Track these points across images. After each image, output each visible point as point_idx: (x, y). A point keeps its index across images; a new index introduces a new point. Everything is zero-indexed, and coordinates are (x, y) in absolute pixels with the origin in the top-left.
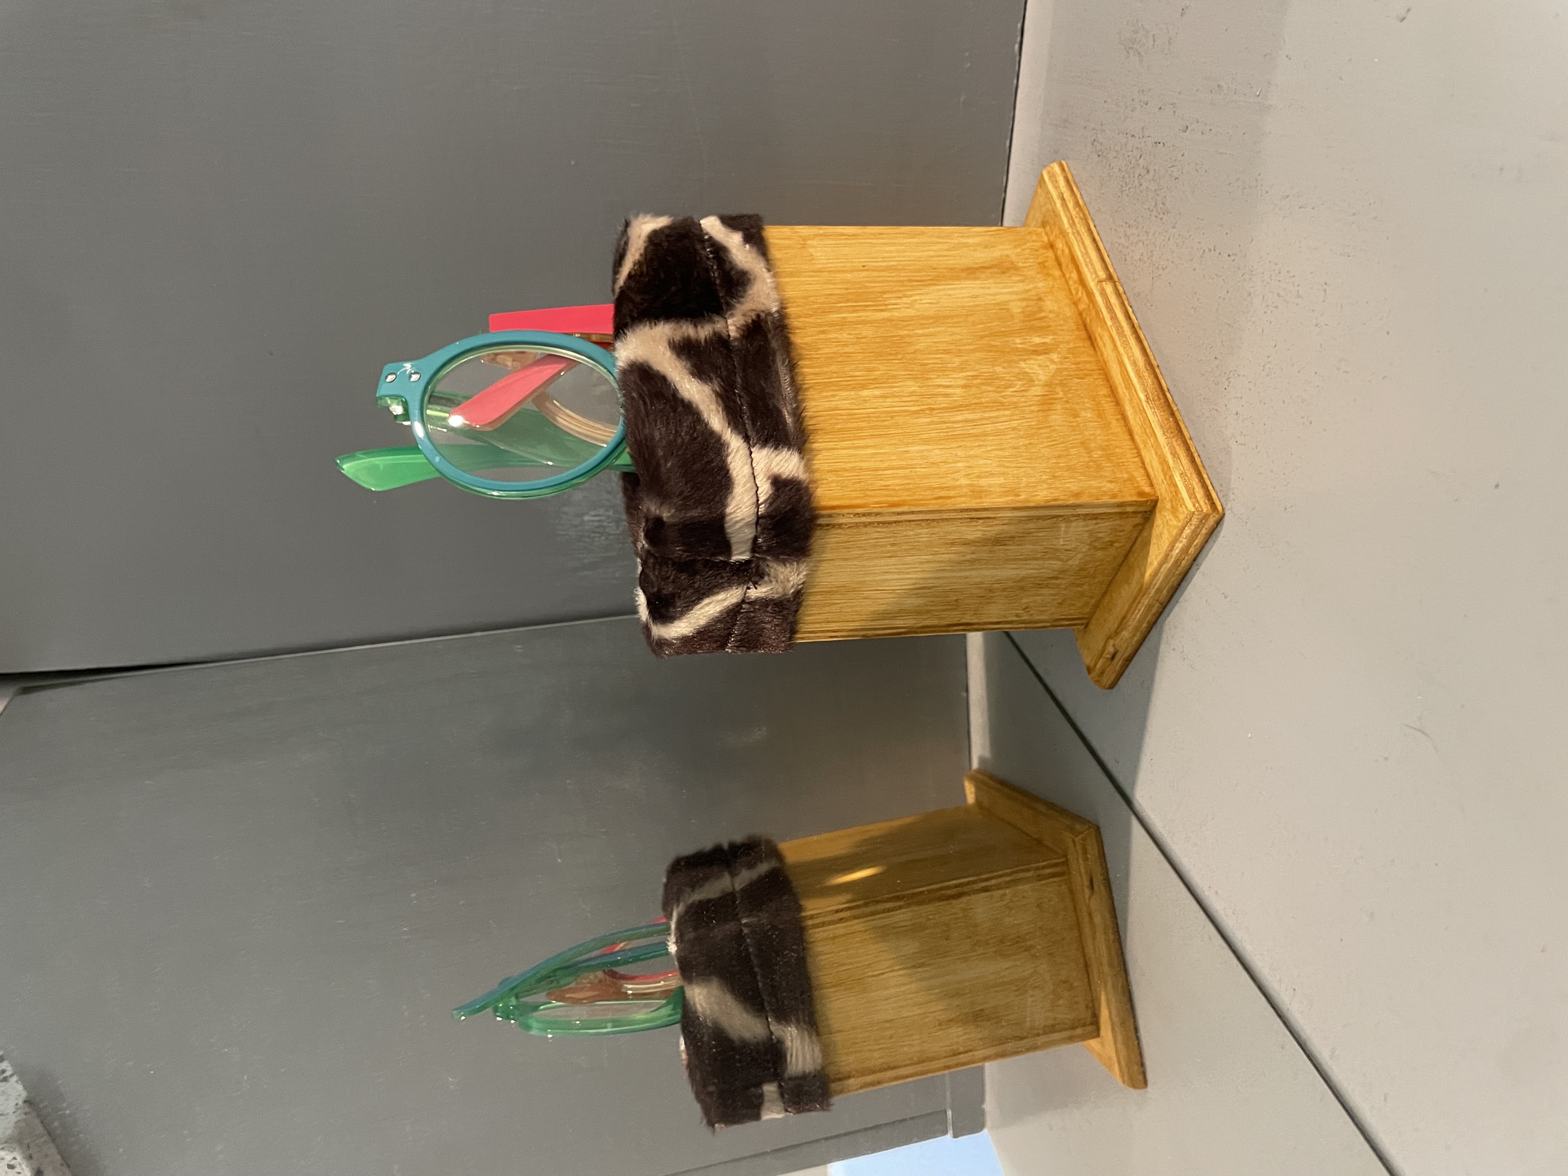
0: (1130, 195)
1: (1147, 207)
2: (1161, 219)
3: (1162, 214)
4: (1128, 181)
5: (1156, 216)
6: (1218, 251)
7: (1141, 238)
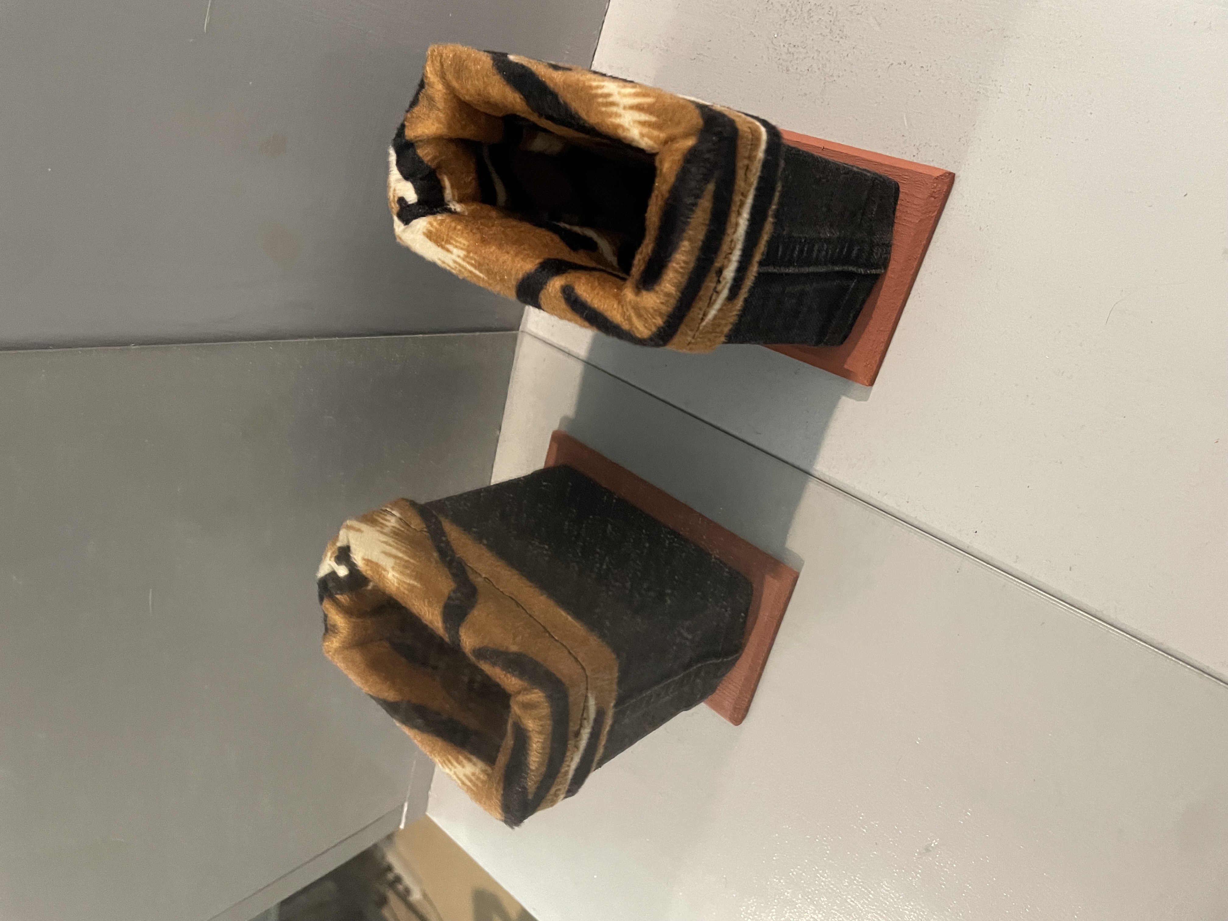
0: (795, 23)
1: (819, 33)
2: (838, 42)
3: (838, 37)
4: (793, 13)
5: (831, 40)
6: (908, 65)
7: (808, 55)
